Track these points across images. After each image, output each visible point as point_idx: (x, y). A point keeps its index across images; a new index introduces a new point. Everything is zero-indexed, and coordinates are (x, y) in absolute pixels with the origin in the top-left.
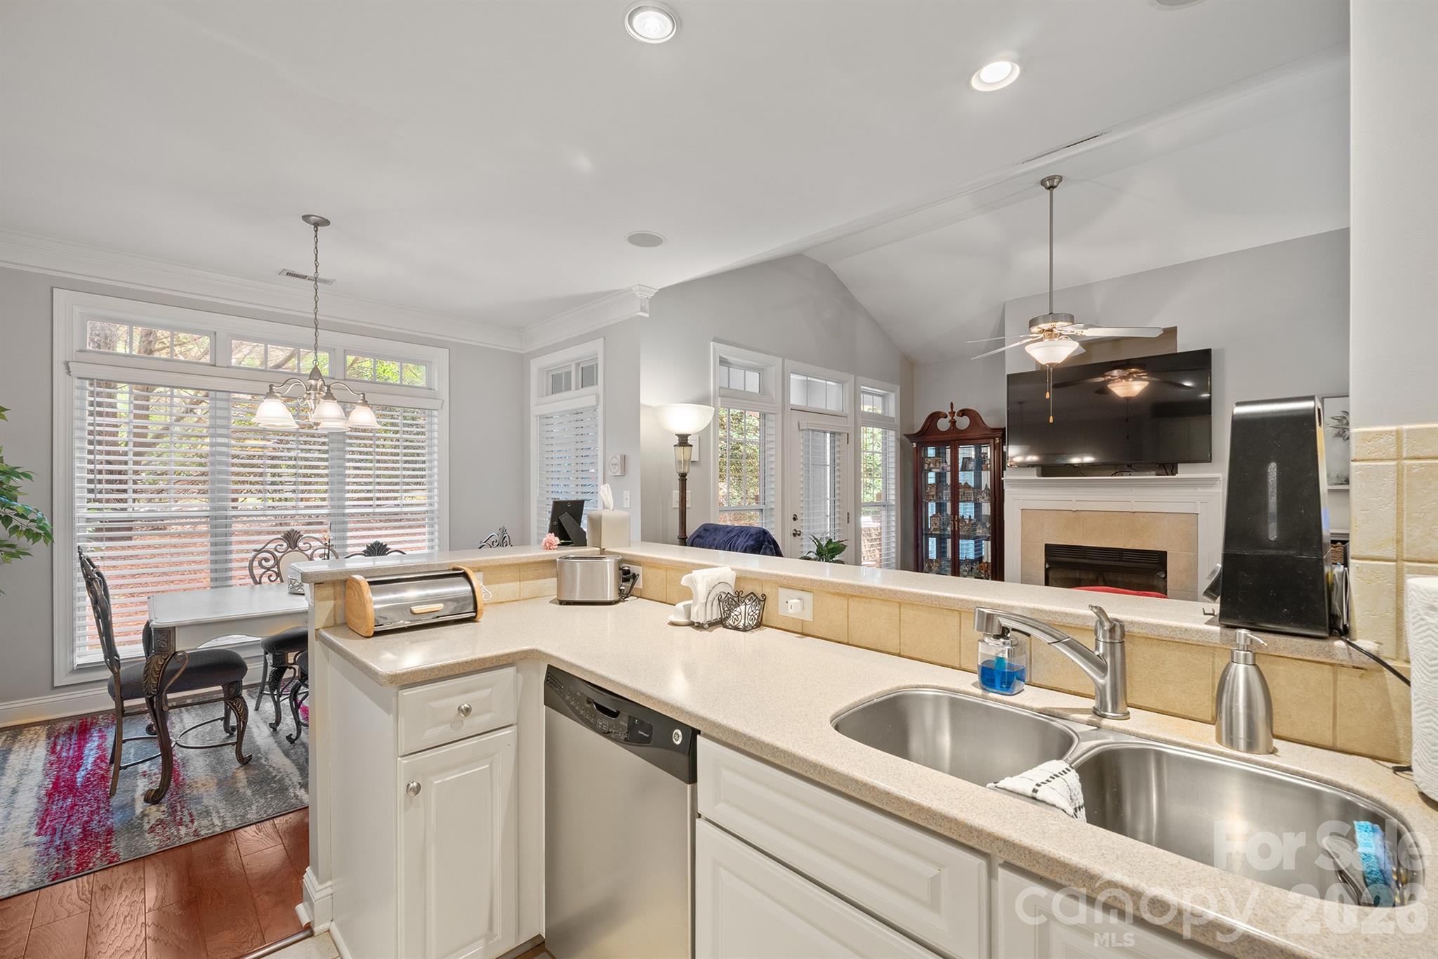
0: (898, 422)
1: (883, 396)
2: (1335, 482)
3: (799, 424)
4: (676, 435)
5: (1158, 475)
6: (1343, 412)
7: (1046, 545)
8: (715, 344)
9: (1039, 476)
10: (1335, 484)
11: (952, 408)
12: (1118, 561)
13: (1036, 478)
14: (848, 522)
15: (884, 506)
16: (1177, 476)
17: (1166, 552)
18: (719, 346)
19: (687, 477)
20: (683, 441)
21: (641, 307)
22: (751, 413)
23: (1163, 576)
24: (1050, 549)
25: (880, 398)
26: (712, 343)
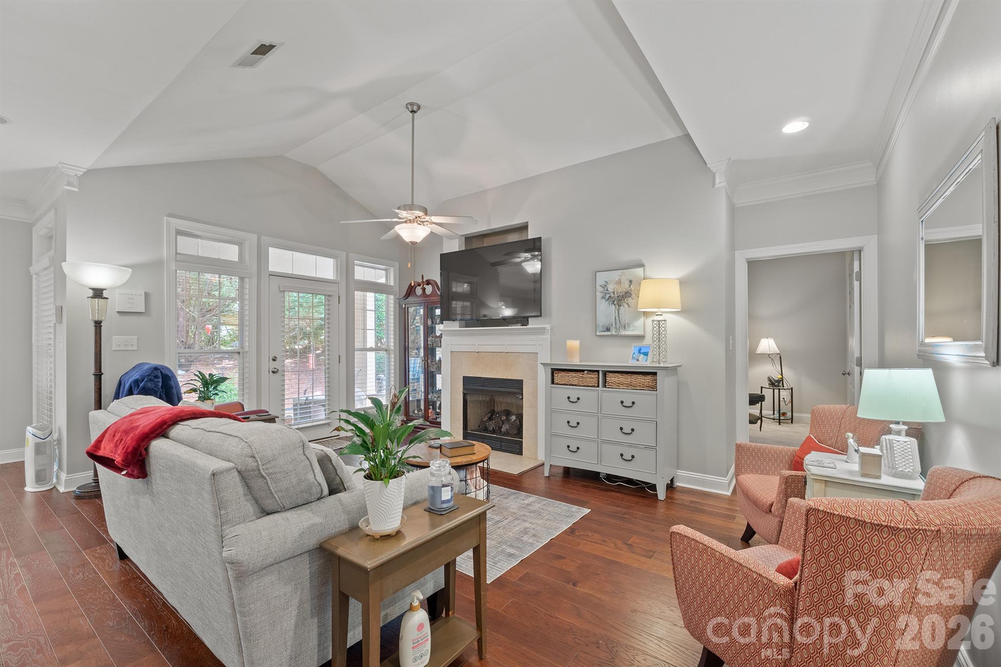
0: (397, 289)
1: (386, 270)
2: (601, 330)
3: (279, 287)
4: (90, 288)
5: (522, 326)
6: (605, 281)
7: (464, 377)
8: (168, 218)
9: (460, 327)
10: (602, 331)
11: (423, 279)
12: (499, 387)
13: (459, 329)
14: (339, 362)
15: (386, 350)
16: (528, 326)
17: (522, 380)
18: (173, 220)
19: (102, 324)
20: (98, 293)
21: (68, 182)
22: (224, 276)
23: (521, 397)
24: (466, 380)
25: (384, 272)
26: (165, 217)
